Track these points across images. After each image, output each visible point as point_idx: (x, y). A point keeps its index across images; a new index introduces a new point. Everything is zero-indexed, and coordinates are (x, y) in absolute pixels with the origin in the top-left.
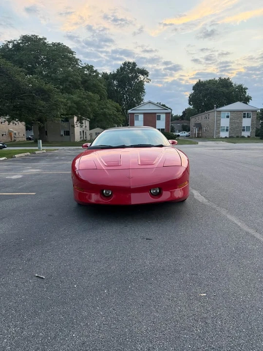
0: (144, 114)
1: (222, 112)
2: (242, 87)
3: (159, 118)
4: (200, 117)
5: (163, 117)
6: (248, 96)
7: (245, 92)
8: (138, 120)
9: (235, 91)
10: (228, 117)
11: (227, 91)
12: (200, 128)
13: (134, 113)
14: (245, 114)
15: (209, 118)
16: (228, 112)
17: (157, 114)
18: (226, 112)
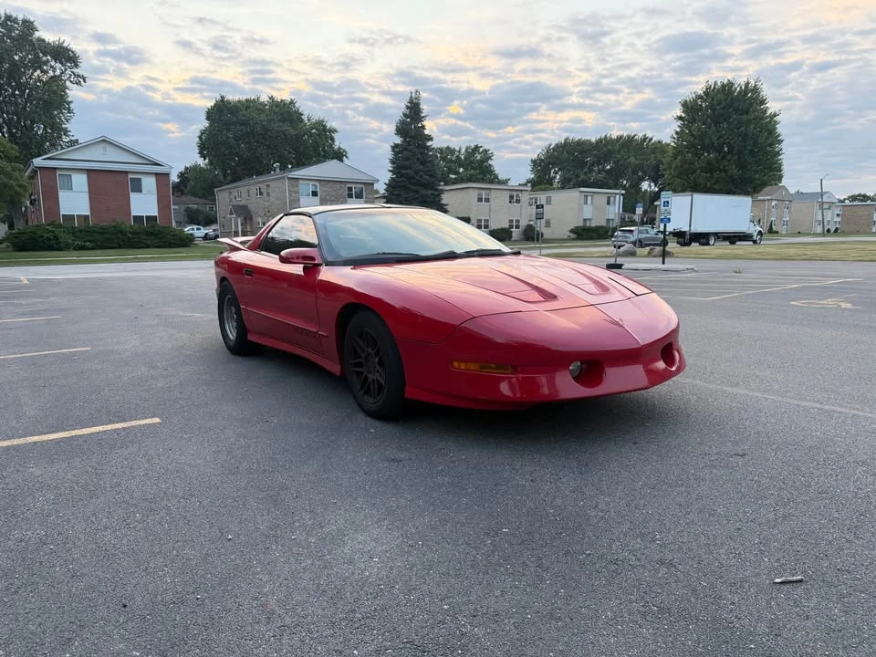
0: (89, 172)
1: (301, 182)
2: (325, 126)
3: (137, 187)
4: (244, 190)
5: (149, 183)
6: (339, 148)
7: (333, 139)
8: (70, 188)
9: (311, 135)
10: (315, 194)
11: (292, 132)
12: (245, 219)
13: (55, 169)
14: (350, 189)
15: (268, 194)
16: (314, 183)
17: (130, 176)
18: (311, 183)
